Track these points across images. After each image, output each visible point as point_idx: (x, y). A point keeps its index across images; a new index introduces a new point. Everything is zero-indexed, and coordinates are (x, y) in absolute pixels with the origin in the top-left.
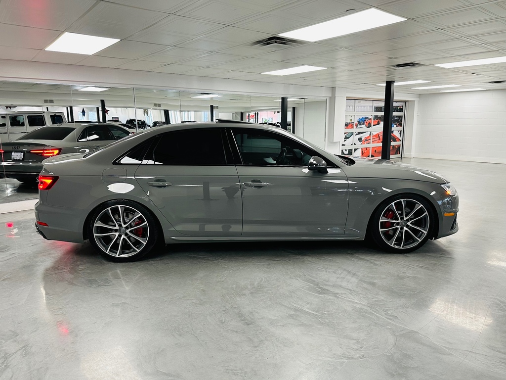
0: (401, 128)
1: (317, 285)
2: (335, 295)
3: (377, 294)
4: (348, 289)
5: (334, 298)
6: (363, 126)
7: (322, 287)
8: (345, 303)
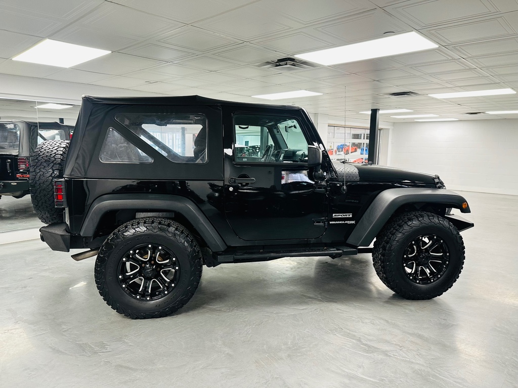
1: (359, 340)
2: (385, 353)
4: (396, 345)
5: (386, 357)
6: (342, 153)
7: (366, 343)
8: (401, 363)
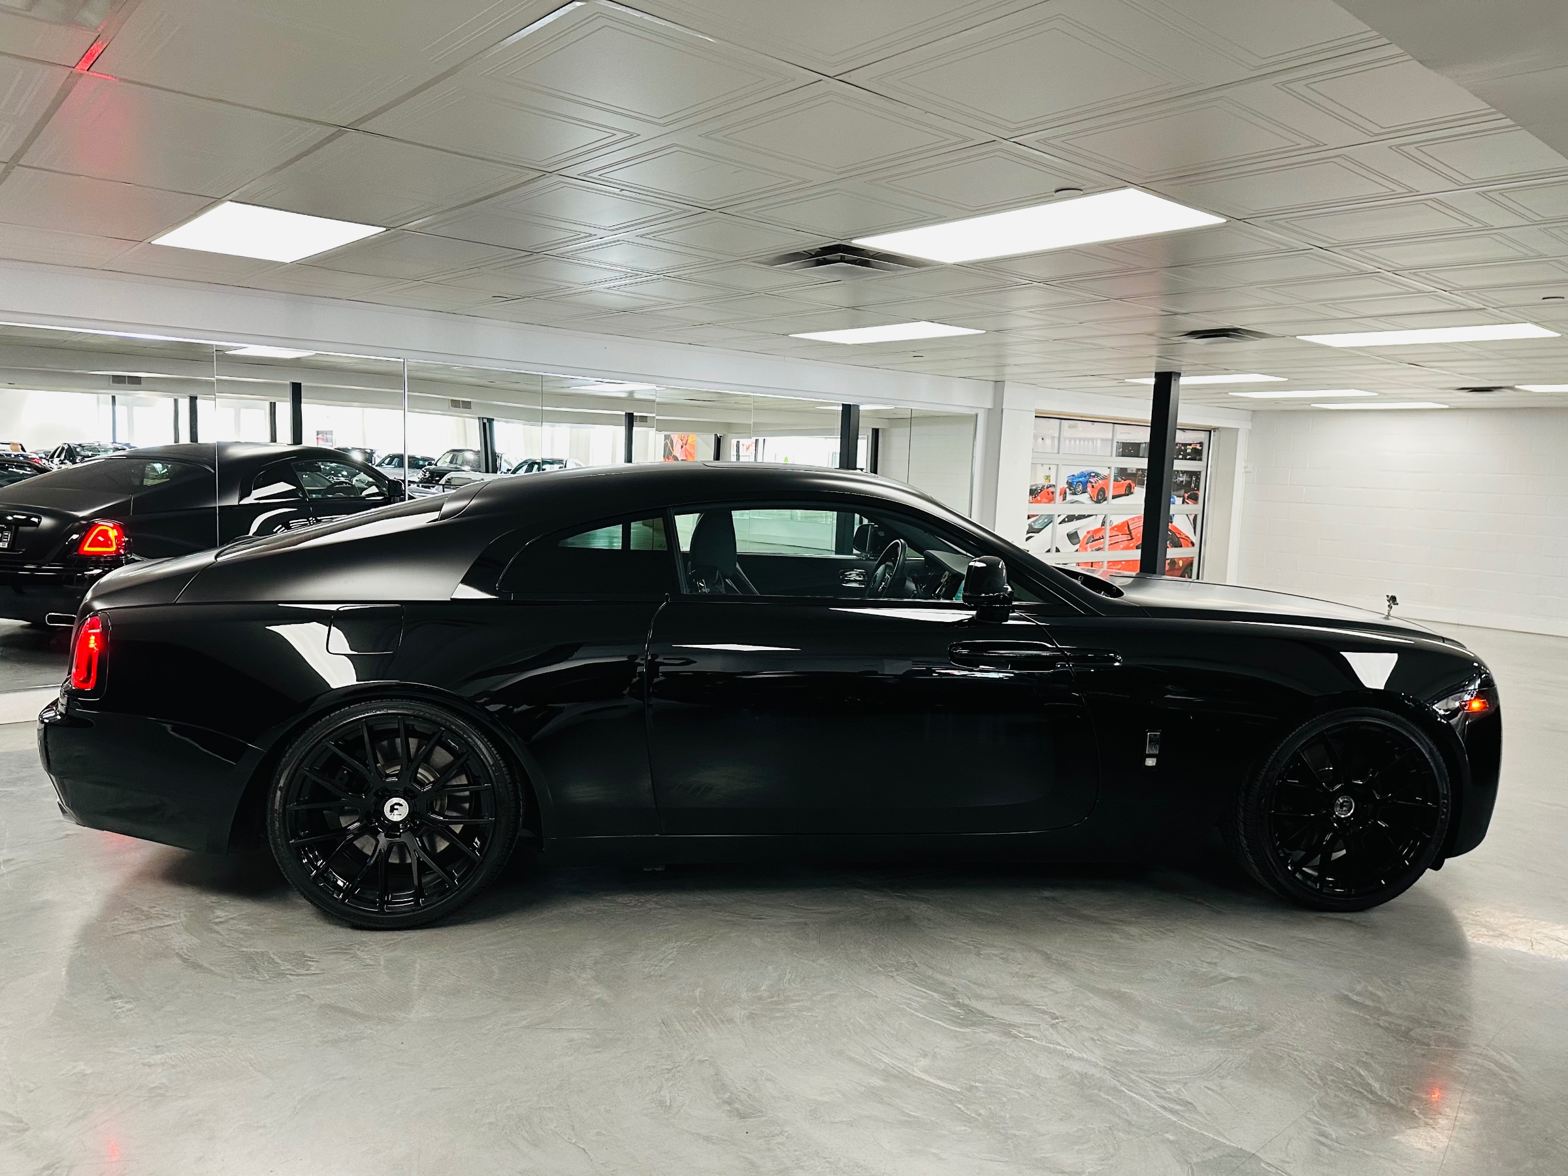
0: (1194, 508)
1: (951, 995)
2: (1006, 1029)
3: (1132, 1030)
4: (1044, 1012)
5: (1003, 1039)
6: (1085, 498)
7: (967, 1002)
8: (1038, 1057)
